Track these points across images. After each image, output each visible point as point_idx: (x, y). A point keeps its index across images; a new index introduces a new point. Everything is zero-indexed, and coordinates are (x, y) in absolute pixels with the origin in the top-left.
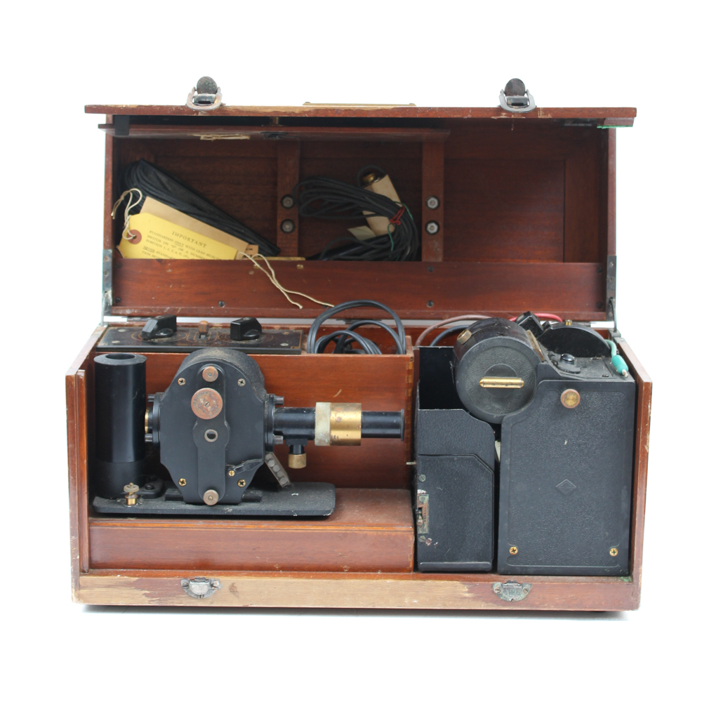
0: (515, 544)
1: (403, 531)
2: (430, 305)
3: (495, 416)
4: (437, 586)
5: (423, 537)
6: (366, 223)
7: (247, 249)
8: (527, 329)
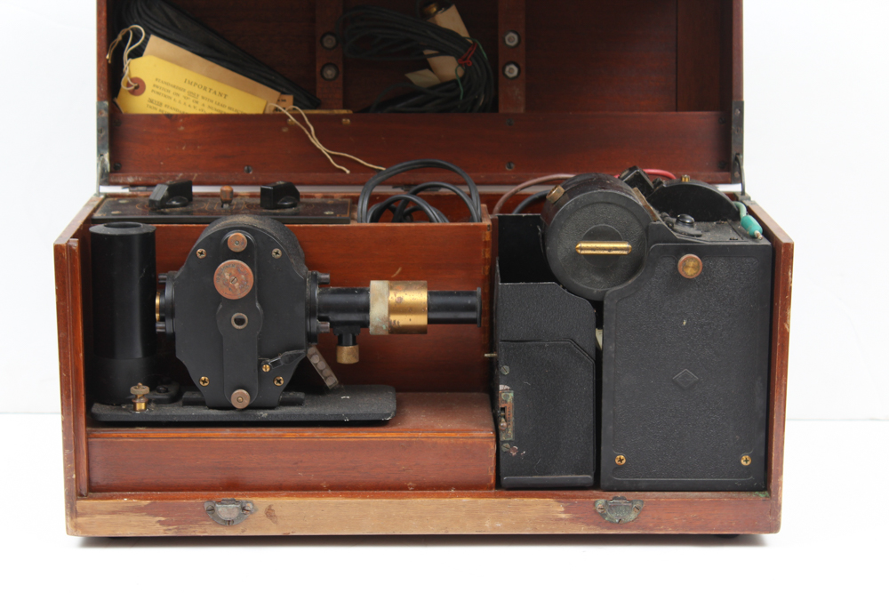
0: (621, 452)
1: (482, 438)
2: (510, 167)
3: (596, 291)
4: (526, 505)
5: (507, 445)
6: (427, 66)
7: (279, 100)
8: (633, 186)
